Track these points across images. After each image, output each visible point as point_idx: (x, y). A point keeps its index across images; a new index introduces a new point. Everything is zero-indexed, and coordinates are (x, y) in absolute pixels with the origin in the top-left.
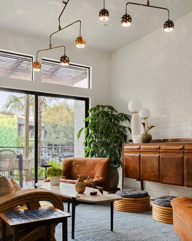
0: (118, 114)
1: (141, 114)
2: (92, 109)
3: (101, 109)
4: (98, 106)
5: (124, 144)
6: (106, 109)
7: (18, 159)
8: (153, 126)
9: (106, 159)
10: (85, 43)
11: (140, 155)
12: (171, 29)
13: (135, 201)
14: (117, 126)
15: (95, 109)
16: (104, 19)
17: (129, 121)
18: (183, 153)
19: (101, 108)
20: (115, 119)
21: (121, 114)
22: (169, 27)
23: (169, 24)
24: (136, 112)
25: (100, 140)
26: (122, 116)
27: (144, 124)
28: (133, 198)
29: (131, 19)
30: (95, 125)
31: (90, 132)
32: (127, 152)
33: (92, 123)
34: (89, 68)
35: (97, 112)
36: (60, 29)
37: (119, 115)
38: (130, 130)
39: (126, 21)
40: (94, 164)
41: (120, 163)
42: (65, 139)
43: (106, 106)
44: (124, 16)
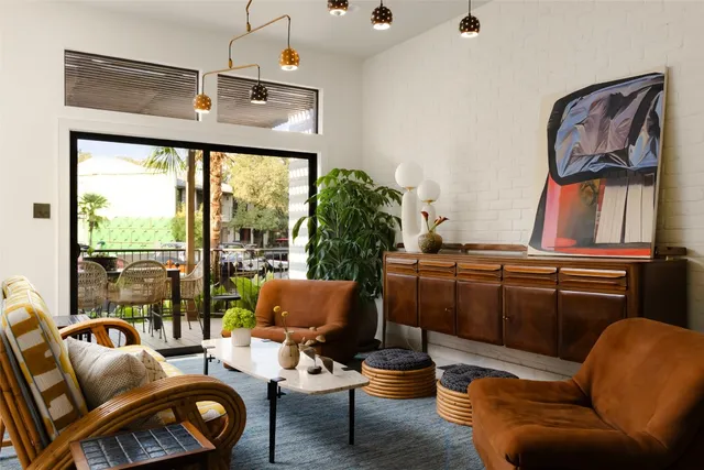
0: (375, 188)
1: (420, 193)
2: (322, 179)
3: (341, 177)
4: (336, 172)
5: (388, 253)
6: (352, 177)
7: (170, 279)
8: (445, 219)
9: (349, 284)
10: (298, 61)
11: (418, 278)
12: (474, 34)
13: (404, 375)
14: (373, 213)
15: (328, 179)
16: (339, 13)
17: (400, 203)
18: (502, 279)
19: (341, 174)
20: (369, 200)
21: (382, 188)
22: (471, 30)
23: (470, 24)
24: (410, 188)
25: (338, 242)
26: (384, 193)
27: (426, 215)
28: (400, 369)
29: (390, 15)
30: (329, 211)
31: (319, 225)
32: (391, 270)
33: (323, 206)
34: (317, 91)
35: (332, 184)
36: (249, 30)
37: (376, 191)
38: (399, 221)
39: (380, 21)
40: (326, 294)
41: (380, 290)
42: (277, 219)
43: (351, 171)
44: (377, 9)
